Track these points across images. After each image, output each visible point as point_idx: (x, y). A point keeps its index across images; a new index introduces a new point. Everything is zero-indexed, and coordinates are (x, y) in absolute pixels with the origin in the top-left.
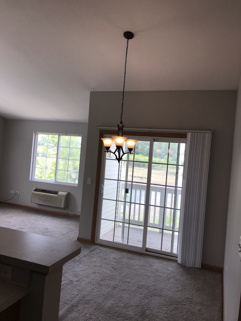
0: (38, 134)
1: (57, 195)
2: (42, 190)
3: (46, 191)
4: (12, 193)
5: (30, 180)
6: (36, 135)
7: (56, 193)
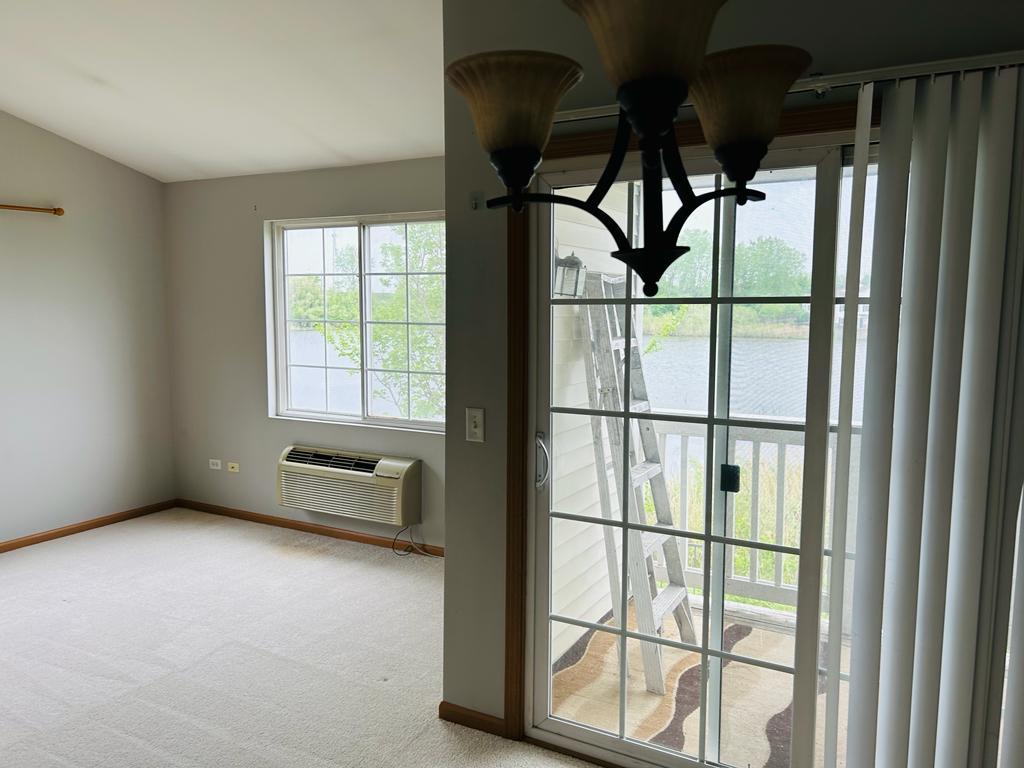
0: (284, 229)
1: (371, 475)
2: (317, 456)
3: (329, 457)
4: (215, 468)
5: (271, 414)
6: (278, 234)
7: (368, 466)
